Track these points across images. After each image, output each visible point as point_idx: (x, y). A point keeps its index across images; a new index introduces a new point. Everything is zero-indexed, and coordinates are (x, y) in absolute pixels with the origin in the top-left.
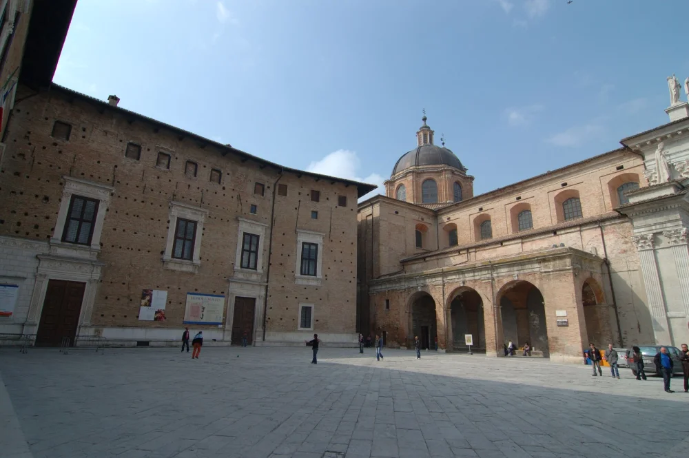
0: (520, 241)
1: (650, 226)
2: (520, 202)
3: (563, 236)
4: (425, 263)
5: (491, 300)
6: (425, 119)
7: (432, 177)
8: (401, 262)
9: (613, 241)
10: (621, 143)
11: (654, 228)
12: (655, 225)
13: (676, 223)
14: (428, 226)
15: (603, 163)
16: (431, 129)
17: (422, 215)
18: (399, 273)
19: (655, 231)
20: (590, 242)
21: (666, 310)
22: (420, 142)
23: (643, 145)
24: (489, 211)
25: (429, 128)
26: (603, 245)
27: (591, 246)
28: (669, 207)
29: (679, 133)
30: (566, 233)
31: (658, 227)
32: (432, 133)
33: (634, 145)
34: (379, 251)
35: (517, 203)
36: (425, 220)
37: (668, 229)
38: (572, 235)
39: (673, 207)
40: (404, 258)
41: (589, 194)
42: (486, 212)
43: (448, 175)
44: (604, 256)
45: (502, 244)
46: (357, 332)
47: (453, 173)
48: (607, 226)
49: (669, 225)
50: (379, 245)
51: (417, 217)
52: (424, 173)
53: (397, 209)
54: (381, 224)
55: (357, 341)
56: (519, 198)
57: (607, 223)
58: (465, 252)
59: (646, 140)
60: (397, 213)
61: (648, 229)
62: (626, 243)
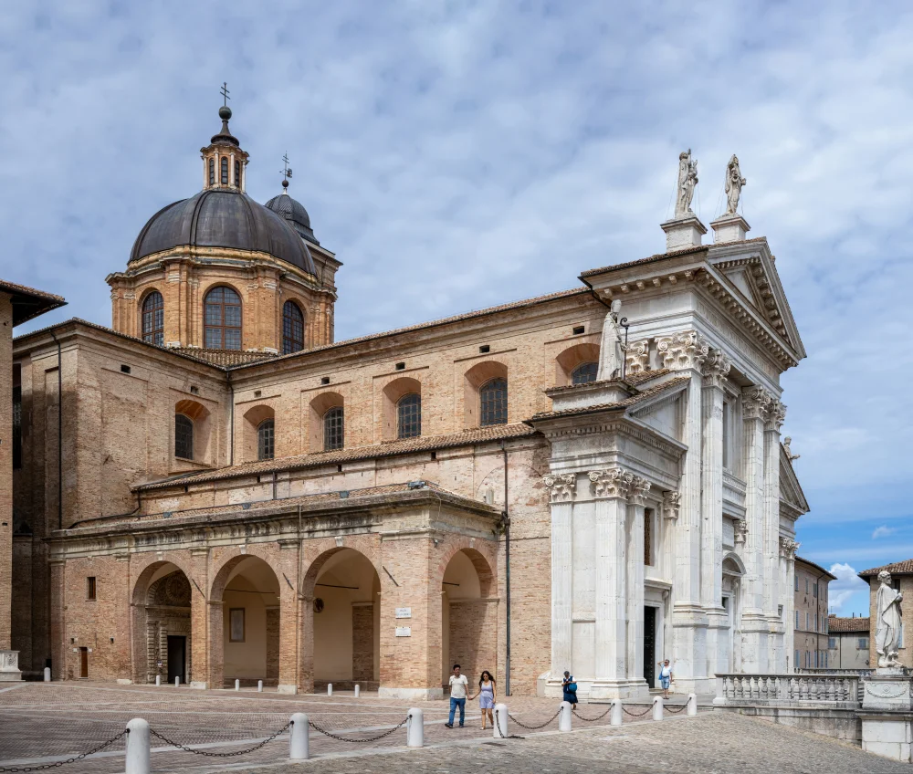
0: (373, 465)
1: (572, 459)
2: (401, 376)
3: (447, 462)
4: (188, 498)
5: (295, 585)
6: (225, 115)
7: (229, 281)
8: (133, 492)
9: (520, 481)
10: (583, 278)
11: (578, 463)
12: (581, 458)
13: (609, 459)
14: (209, 407)
15: (550, 316)
16: (243, 147)
17: (193, 380)
18: (128, 516)
19: (578, 470)
20: (487, 480)
21: (572, 610)
22: (211, 179)
23: (616, 291)
24: (342, 387)
25: (236, 142)
26: (504, 487)
27: (487, 487)
28: (603, 428)
29: (672, 278)
30: (451, 458)
31: (584, 462)
32: (242, 158)
33: (602, 287)
34: (76, 462)
35: (396, 377)
36: (202, 393)
37: (598, 468)
38: (459, 462)
39: (609, 428)
40: (142, 482)
41: (522, 376)
42: (336, 390)
43: (271, 284)
44: (503, 508)
45: (340, 469)
46: (13, 648)
47: (282, 277)
48: (515, 450)
49: (599, 460)
50: (76, 447)
51: (179, 384)
52: (210, 267)
53: (126, 359)
54: (81, 396)
55: (14, 668)
56: (401, 366)
57: (516, 445)
58: (270, 479)
59: (621, 282)
60: (125, 369)
61: (570, 464)
62: (539, 486)
